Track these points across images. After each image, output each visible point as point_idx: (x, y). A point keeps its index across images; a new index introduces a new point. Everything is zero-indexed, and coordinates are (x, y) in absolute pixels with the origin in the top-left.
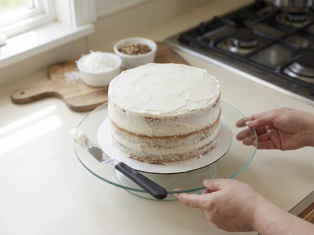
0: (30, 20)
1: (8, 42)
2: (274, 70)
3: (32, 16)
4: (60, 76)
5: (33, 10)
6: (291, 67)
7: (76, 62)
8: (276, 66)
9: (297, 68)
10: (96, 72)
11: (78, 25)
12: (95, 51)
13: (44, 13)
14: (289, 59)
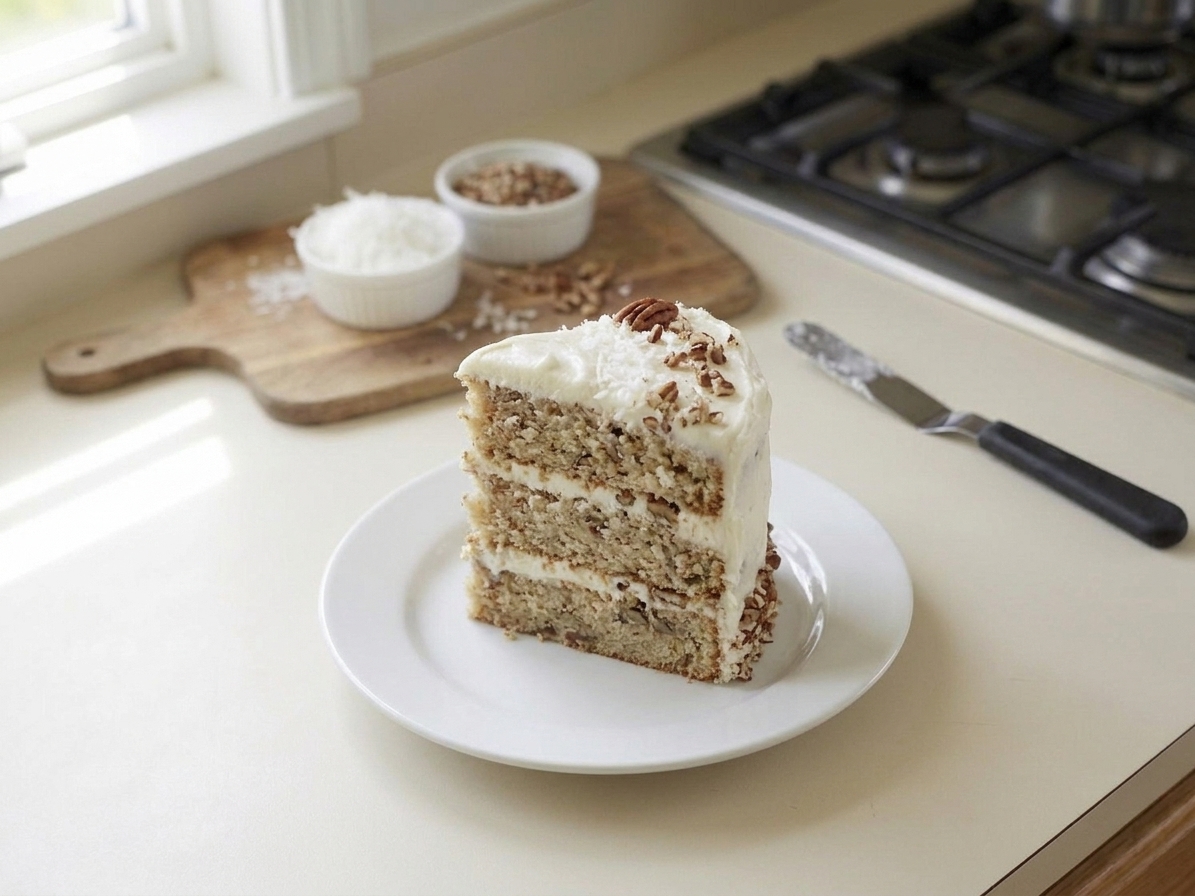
0: (118, 74)
1: (33, 156)
2: (1047, 263)
3: (123, 56)
4: (231, 286)
5: (128, 35)
6: (1111, 253)
7: (293, 232)
8: (1054, 251)
9: (1135, 255)
10: (367, 270)
11: (300, 92)
12: (364, 190)
13: (169, 46)
14: (1106, 223)
